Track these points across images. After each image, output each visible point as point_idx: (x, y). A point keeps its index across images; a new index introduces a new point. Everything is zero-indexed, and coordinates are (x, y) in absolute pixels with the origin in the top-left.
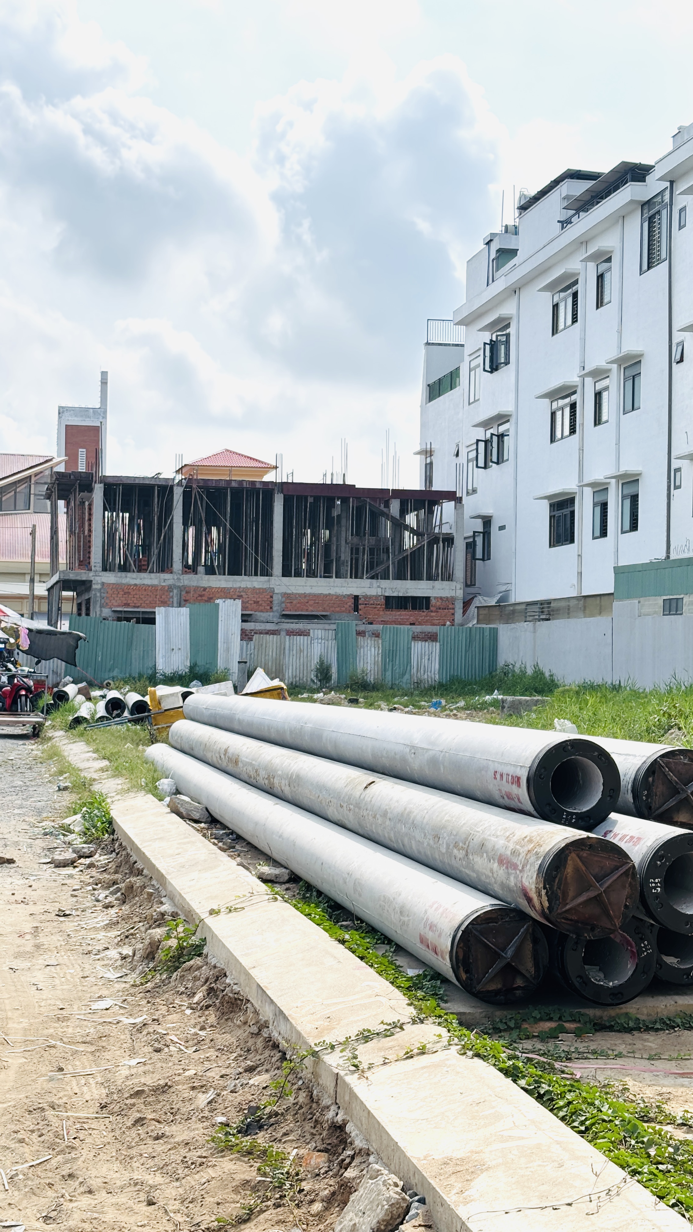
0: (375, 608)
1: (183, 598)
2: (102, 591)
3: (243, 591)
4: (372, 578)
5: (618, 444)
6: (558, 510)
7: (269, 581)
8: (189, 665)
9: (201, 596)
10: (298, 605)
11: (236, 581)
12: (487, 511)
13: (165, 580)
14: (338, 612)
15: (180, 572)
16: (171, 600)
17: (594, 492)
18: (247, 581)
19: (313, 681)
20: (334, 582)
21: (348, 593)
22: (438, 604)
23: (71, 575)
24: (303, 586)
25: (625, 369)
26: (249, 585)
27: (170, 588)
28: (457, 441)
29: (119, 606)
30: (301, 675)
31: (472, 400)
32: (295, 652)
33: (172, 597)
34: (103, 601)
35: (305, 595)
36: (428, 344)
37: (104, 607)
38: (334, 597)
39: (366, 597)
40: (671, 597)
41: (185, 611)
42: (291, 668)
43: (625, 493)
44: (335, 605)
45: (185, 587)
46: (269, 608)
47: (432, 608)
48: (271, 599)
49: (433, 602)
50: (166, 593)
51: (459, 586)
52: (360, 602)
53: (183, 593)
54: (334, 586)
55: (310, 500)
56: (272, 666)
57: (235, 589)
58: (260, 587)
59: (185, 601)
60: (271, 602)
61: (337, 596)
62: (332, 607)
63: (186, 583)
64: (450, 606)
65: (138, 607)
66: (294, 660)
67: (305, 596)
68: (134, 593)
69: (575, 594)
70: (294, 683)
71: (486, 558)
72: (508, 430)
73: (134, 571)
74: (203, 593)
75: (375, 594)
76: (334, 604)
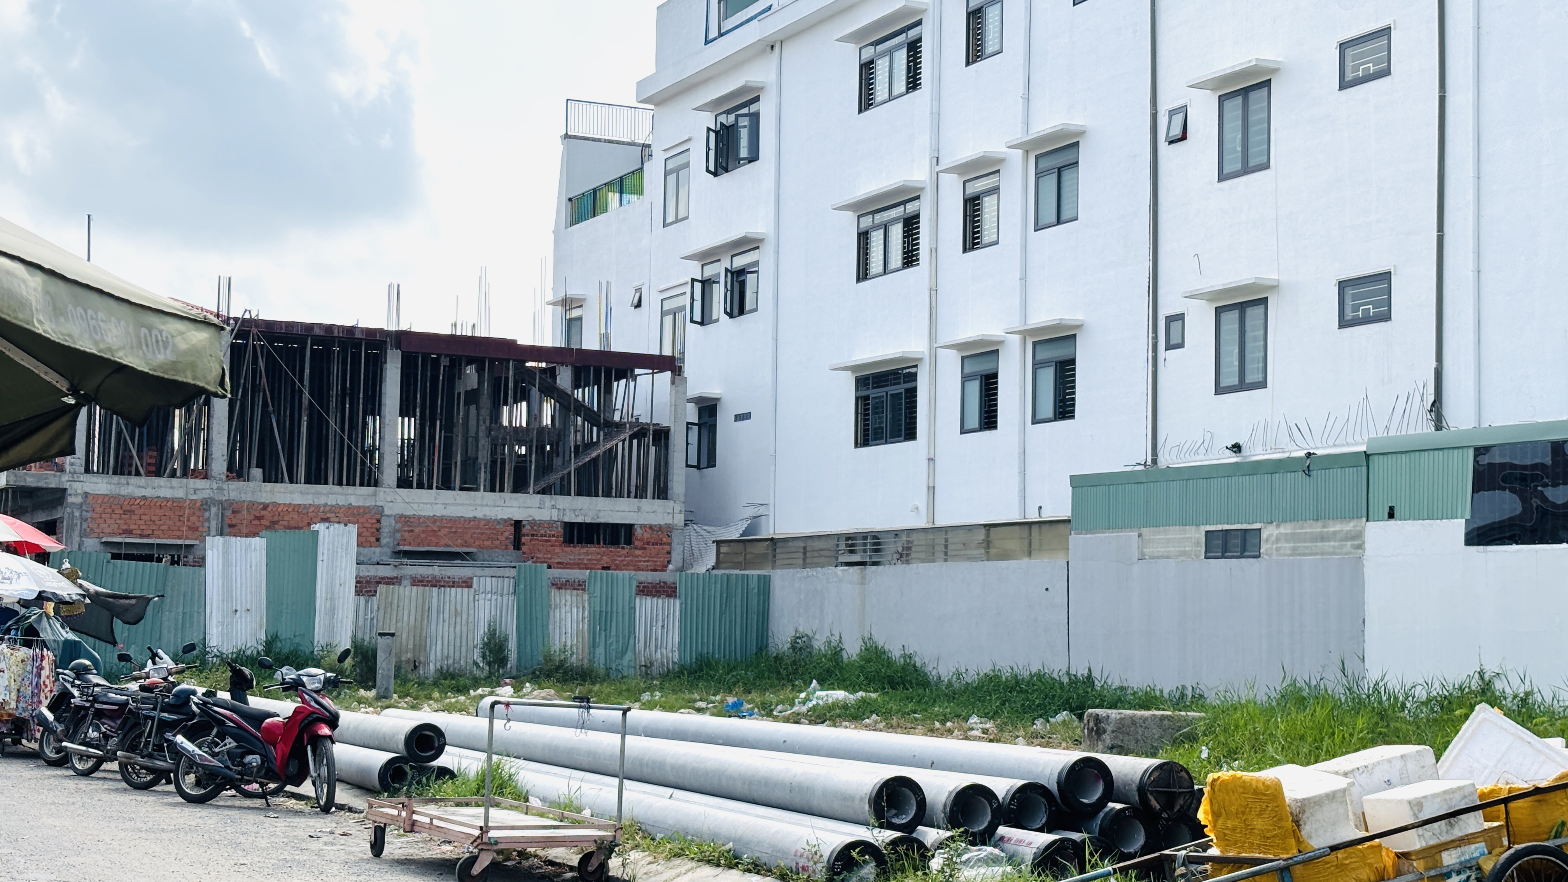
0: (547, 541)
1: (227, 521)
2: (84, 508)
3: (331, 511)
4: (543, 492)
5: (1024, 278)
6: (874, 388)
7: (375, 495)
8: (263, 637)
9: (259, 518)
10: (423, 536)
11: (320, 494)
12: (711, 390)
13: (195, 491)
14: (487, 548)
15: (224, 477)
16: (206, 524)
17: (963, 358)
18: (338, 494)
19: (478, 666)
20: (483, 498)
21: (506, 517)
22: (646, 535)
23: (29, 479)
24: (431, 504)
25: (1037, 158)
26: (342, 501)
27: (205, 504)
28: (637, 284)
29: (113, 534)
30: (457, 654)
31: (670, 218)
32: (446, 616)
33: (208, 520)
34: (85, 526)
35: (434, 519)
36: (567, 136)
37: (86, 536)
38: (483, 523)
39: (533, 523)
40: (1227, 527)
41: (258, 544)
42: (439, 642)
43: (1039, 357)
44: (484, 537)
45: (230, 502)
46: (373, 539)
47: (636, 543)
48: (377, 526)
49: (638, 532)
50: (198, 513)
51: (678, 508)
52: (524, 531)
53: (228, 513)
54: (482, 505)
55: (444, 362)
56: (408, 639)
57: (318, 507)
58: (361, 504)
59: (231, 526)
60: (378, 530)
61: (488, 522)
62: (479, 538)
63: (233, 495)
64: (665, 540)
65: (148, 536)
66: (446, 628)
67: (435, 522)
68: (142, 511)
69: (922, 523)
70: (445, 667)
71: (704, 463)
72: (756, 263)
73: (138, 474)
74: (263, 513)
75: (548, 519)
76: (482, 534)
